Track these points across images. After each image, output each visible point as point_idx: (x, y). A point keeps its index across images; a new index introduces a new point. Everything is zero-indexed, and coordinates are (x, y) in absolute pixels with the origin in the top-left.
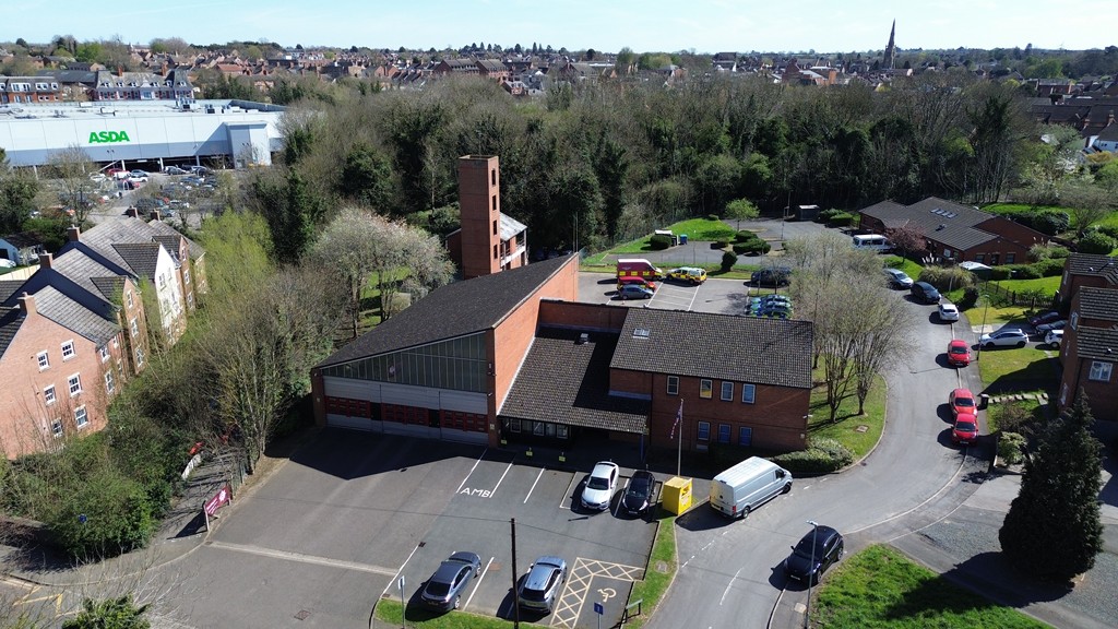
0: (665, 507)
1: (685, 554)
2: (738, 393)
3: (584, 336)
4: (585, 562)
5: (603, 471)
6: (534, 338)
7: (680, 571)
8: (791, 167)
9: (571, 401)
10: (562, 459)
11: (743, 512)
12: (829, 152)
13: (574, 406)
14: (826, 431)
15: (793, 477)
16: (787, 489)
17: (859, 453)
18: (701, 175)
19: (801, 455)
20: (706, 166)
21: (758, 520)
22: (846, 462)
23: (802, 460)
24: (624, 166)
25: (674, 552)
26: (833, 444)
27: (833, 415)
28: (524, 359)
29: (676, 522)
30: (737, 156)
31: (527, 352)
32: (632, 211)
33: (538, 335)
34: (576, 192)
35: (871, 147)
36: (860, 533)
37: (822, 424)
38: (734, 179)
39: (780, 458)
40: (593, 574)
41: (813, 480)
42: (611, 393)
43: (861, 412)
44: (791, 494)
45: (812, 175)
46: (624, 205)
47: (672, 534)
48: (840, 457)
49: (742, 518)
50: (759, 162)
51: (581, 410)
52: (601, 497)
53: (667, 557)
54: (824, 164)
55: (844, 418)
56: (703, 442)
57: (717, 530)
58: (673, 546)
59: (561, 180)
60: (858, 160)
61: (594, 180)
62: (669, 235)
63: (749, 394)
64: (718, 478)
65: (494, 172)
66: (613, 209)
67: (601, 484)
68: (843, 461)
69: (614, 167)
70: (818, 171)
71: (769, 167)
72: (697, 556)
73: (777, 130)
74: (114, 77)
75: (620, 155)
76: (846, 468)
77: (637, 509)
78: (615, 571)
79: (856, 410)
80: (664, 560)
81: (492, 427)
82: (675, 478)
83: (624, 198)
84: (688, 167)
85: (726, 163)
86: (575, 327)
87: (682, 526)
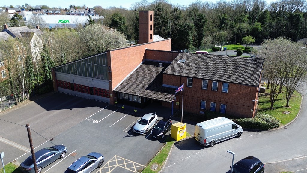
0: (171, 136)
1: (171, 161)
2: (220, 87)
3: (160, 64)
4: (118, 158)
5: (148, 117)
6: (141, 64)
7: (164, 170)
8: (270, 27)
9: (145, 87)
10: (135, 111)
11: (210, 143)
12: (286, 22)
13: (146, 89)
14: (267, 112)
15: (244, 130)
16: (239, 135)
17: (283, 123)
18: (235, 29)
19: (250, 120)
20: (237, 27)
21: (218, 149)
22: (275, 126)
23: (250, 122)
24: (204, 22)
25: (166, 159)
26: (269, 117)
27: (272, 106)
28: (133, 71)
29: (175, 144)
30: (250, 24)
31: (135, 69)
32: (207, 39)
33: (143, 63)
34: (185, 29)
35: (303, 20)
36: (277, 164)
37: (266, 109)
38: (248, 31)
39: (239, 120)
40: (117, 165)
41: (255, 133)
42: (163, 85)
43: (287, 106)
44: (241, 138)
45: (278, 30)
46: (204, 36)
47: (169, 150)
48: (271, 123)
49: (210, 146)
50: (258, 25)
51: (148, 91)
52: (143, 128)
53: (161, 161)
54: (283, 26)
55: (278, 108)
56: (203, 110)
57: (194, 151)
58: (167, 155)
59: (181, 25)
60: (297, 24)
61: (192, 25)
62: (220, 47)
63: (226, 88)
64: (198, 124)
65: (151, 16)
66: (200, 37)
67: (144, 122)
68: (274, 125)
69: (201, 22)
70: (281, 28)
71: (261, 27)
72: (177, 164)
73: (266, 15)
74: (75, 10)
75: (203, 18)
76: (275, 129)
77: (156, 136)
78: (129, 165)
79: (285, 104)
80: (158, 163)
81: (111, 95)
82: (179, 123)
83: (204, 33)
84: (232, 28)
85: (245, 26)
86: (158, 61)
87: (177, 146)
